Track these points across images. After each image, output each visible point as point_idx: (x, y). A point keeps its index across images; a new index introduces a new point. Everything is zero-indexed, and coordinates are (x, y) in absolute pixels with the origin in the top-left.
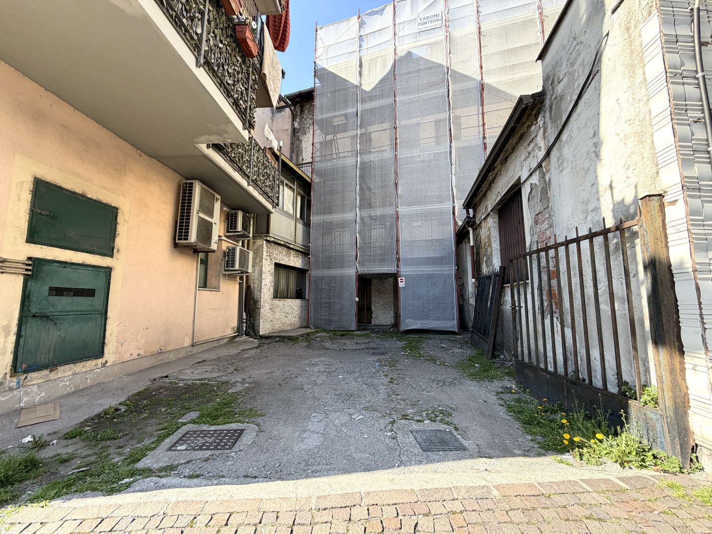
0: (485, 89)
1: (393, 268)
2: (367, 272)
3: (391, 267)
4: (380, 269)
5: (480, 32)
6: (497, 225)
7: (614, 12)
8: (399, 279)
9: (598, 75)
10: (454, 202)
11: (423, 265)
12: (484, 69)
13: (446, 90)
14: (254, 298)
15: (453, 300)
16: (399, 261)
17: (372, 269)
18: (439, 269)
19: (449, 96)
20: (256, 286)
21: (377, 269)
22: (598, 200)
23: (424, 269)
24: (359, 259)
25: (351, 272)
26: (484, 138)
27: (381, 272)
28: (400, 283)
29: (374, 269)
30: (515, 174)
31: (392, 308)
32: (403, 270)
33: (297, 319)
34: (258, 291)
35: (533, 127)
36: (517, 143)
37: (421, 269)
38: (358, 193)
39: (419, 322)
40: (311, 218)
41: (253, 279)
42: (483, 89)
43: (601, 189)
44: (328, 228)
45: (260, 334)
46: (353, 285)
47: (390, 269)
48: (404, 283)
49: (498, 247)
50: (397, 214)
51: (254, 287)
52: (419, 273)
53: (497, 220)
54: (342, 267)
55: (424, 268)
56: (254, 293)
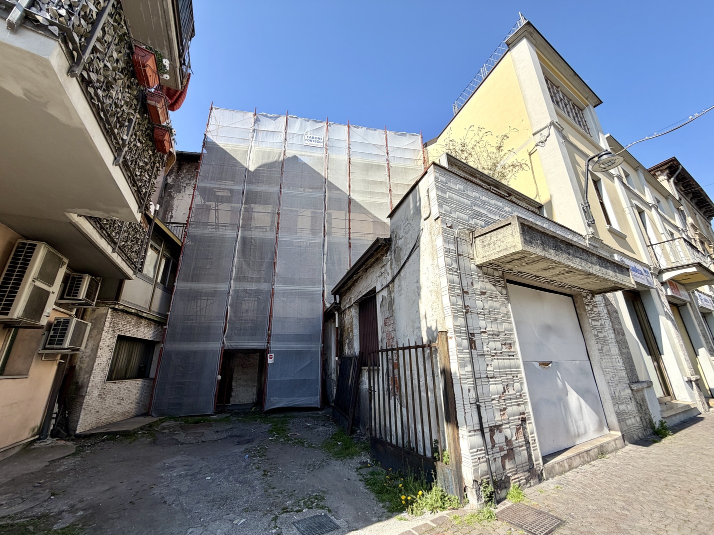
0: (351, 203)
1: (263, 344)
2: (234, 347)
3: (262, 343)
4: (250, 344)
5: (350, 162)
6: (358, 315)
7: (425, 220)
8: (269, 355)
9: (418, 248)
10: (324, 287)
11: (293, 342)
12: (351, 188)
13: (323, 195)
14: (77, 383)
15: (318, 376)
16: (270, 336)
17: (241, 344)
18: (307, 346)
19: (325, 200)
20: (84, 366)
21: (245, 344)
22: (420, 322)
23: (293, 346)
24: (227, 333)
25: (216, 346)
26: (350, 239)
27: (250, 347)
28: (269, 359)
29: (243, 344)
30: (372, 283)
31: (256, 384)
32: (274, 345)
33: (133, 406)
34: (86, 372)
35: (384, 258)
36: (374, 262)
37: (291, 346)
38: (234, 265)
39: (287, 399)
40: (176, 284)
41: (82, 357)
42: (350, 202)
43: (421, 316)
44: (194, 296)
45: (77, 432)
46: (216, 362)
47: (261, 344)
48: (273, 359)
49: (358, 333)
50: (273, 291)
51: (81, 368)
52: (289, 349)
53: (357, 310)
54: (207, 340)
55: (294, 344)
56: (79, 375)
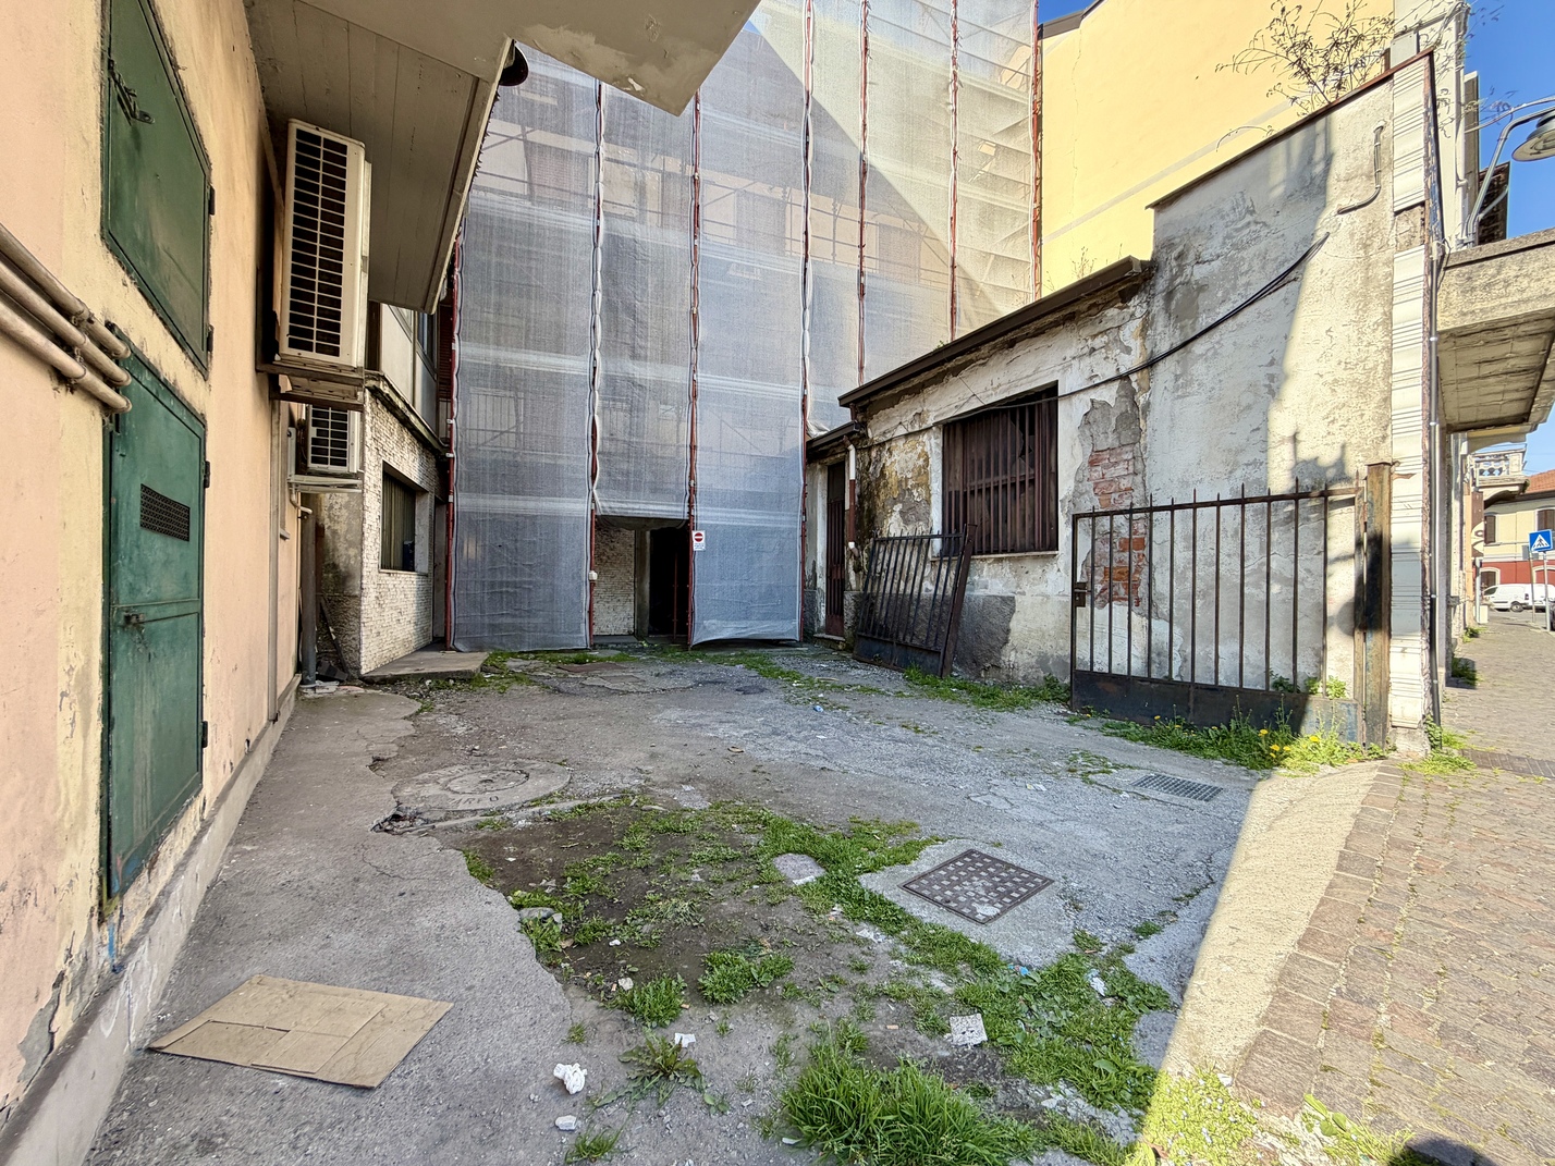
0: (868, 174)
1: (680, 509)
2: (618, 512)
3: (677, 506)
4: (651, 507)
5: (866, 49)
6: (940, 452)
7: (1342, 212)
8: (694, 533)
9: (1293, 285)
10: (805, 387)
11: (743, 508)
12: (868, 133)
13: (802, 141)
14: (335, 566)
15: (795, 581)
16: (695, 492)
17: (631, 506)
18: (772, 518)
19: (806, 157)
20: (341, 528)
21: (642, 506)
22: (1265, 451)
23: (743, 516)
24: (600, 480)
25: (576, 508)
26: (861, 273)
27: (651, 514)
28: (695, 542)
29: (637, 507)
30: (1037, 376)
32: (703, 513)
34: (351, 544)
35: (1112, 312)
37: (737, 516)
38: (598, 311)
39: (732, 625)
40: (456, 346)
41: (331, 507)
42: (865, 173)
43: (1273, 439)
45: (363, 672)
46: (583, 541)
47: (674, 509)
48: (703, 541)
49: (940, 490)
50: (694, 386)
51: (335, 532)
52: (735, 524)
53: (940, 441)
54: (556, 493)
55: (745, 513)
56: (335, 549)
